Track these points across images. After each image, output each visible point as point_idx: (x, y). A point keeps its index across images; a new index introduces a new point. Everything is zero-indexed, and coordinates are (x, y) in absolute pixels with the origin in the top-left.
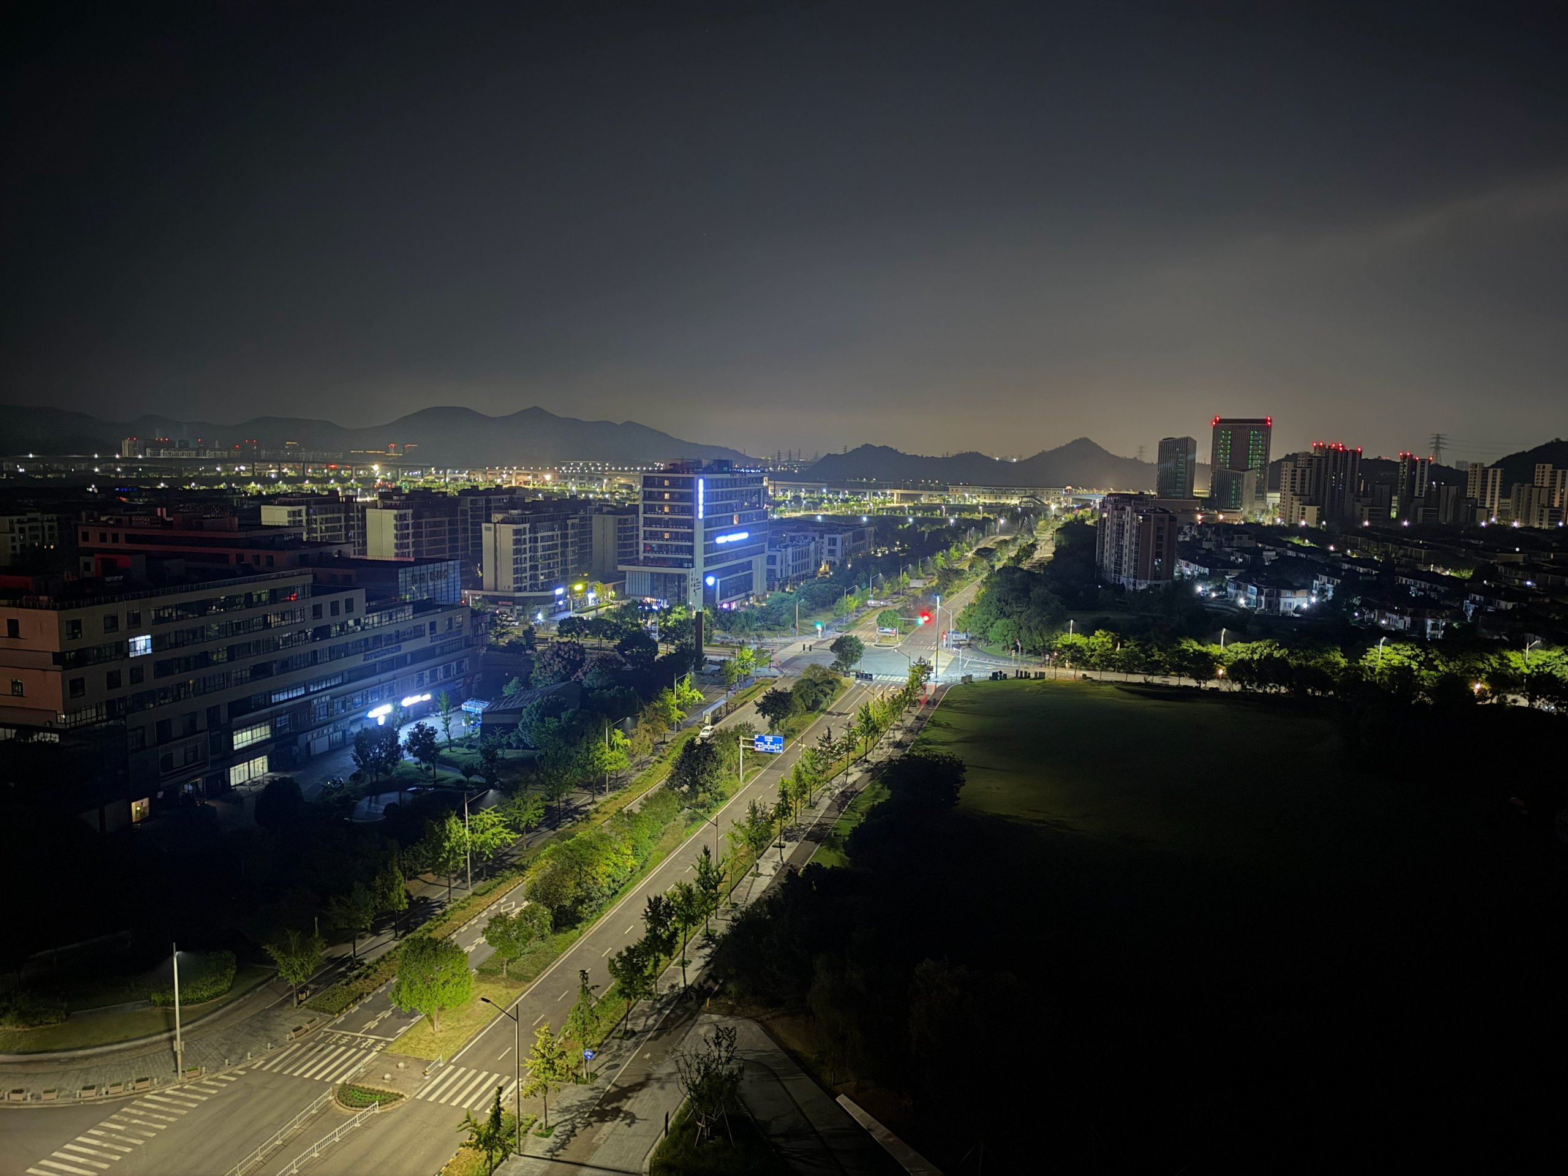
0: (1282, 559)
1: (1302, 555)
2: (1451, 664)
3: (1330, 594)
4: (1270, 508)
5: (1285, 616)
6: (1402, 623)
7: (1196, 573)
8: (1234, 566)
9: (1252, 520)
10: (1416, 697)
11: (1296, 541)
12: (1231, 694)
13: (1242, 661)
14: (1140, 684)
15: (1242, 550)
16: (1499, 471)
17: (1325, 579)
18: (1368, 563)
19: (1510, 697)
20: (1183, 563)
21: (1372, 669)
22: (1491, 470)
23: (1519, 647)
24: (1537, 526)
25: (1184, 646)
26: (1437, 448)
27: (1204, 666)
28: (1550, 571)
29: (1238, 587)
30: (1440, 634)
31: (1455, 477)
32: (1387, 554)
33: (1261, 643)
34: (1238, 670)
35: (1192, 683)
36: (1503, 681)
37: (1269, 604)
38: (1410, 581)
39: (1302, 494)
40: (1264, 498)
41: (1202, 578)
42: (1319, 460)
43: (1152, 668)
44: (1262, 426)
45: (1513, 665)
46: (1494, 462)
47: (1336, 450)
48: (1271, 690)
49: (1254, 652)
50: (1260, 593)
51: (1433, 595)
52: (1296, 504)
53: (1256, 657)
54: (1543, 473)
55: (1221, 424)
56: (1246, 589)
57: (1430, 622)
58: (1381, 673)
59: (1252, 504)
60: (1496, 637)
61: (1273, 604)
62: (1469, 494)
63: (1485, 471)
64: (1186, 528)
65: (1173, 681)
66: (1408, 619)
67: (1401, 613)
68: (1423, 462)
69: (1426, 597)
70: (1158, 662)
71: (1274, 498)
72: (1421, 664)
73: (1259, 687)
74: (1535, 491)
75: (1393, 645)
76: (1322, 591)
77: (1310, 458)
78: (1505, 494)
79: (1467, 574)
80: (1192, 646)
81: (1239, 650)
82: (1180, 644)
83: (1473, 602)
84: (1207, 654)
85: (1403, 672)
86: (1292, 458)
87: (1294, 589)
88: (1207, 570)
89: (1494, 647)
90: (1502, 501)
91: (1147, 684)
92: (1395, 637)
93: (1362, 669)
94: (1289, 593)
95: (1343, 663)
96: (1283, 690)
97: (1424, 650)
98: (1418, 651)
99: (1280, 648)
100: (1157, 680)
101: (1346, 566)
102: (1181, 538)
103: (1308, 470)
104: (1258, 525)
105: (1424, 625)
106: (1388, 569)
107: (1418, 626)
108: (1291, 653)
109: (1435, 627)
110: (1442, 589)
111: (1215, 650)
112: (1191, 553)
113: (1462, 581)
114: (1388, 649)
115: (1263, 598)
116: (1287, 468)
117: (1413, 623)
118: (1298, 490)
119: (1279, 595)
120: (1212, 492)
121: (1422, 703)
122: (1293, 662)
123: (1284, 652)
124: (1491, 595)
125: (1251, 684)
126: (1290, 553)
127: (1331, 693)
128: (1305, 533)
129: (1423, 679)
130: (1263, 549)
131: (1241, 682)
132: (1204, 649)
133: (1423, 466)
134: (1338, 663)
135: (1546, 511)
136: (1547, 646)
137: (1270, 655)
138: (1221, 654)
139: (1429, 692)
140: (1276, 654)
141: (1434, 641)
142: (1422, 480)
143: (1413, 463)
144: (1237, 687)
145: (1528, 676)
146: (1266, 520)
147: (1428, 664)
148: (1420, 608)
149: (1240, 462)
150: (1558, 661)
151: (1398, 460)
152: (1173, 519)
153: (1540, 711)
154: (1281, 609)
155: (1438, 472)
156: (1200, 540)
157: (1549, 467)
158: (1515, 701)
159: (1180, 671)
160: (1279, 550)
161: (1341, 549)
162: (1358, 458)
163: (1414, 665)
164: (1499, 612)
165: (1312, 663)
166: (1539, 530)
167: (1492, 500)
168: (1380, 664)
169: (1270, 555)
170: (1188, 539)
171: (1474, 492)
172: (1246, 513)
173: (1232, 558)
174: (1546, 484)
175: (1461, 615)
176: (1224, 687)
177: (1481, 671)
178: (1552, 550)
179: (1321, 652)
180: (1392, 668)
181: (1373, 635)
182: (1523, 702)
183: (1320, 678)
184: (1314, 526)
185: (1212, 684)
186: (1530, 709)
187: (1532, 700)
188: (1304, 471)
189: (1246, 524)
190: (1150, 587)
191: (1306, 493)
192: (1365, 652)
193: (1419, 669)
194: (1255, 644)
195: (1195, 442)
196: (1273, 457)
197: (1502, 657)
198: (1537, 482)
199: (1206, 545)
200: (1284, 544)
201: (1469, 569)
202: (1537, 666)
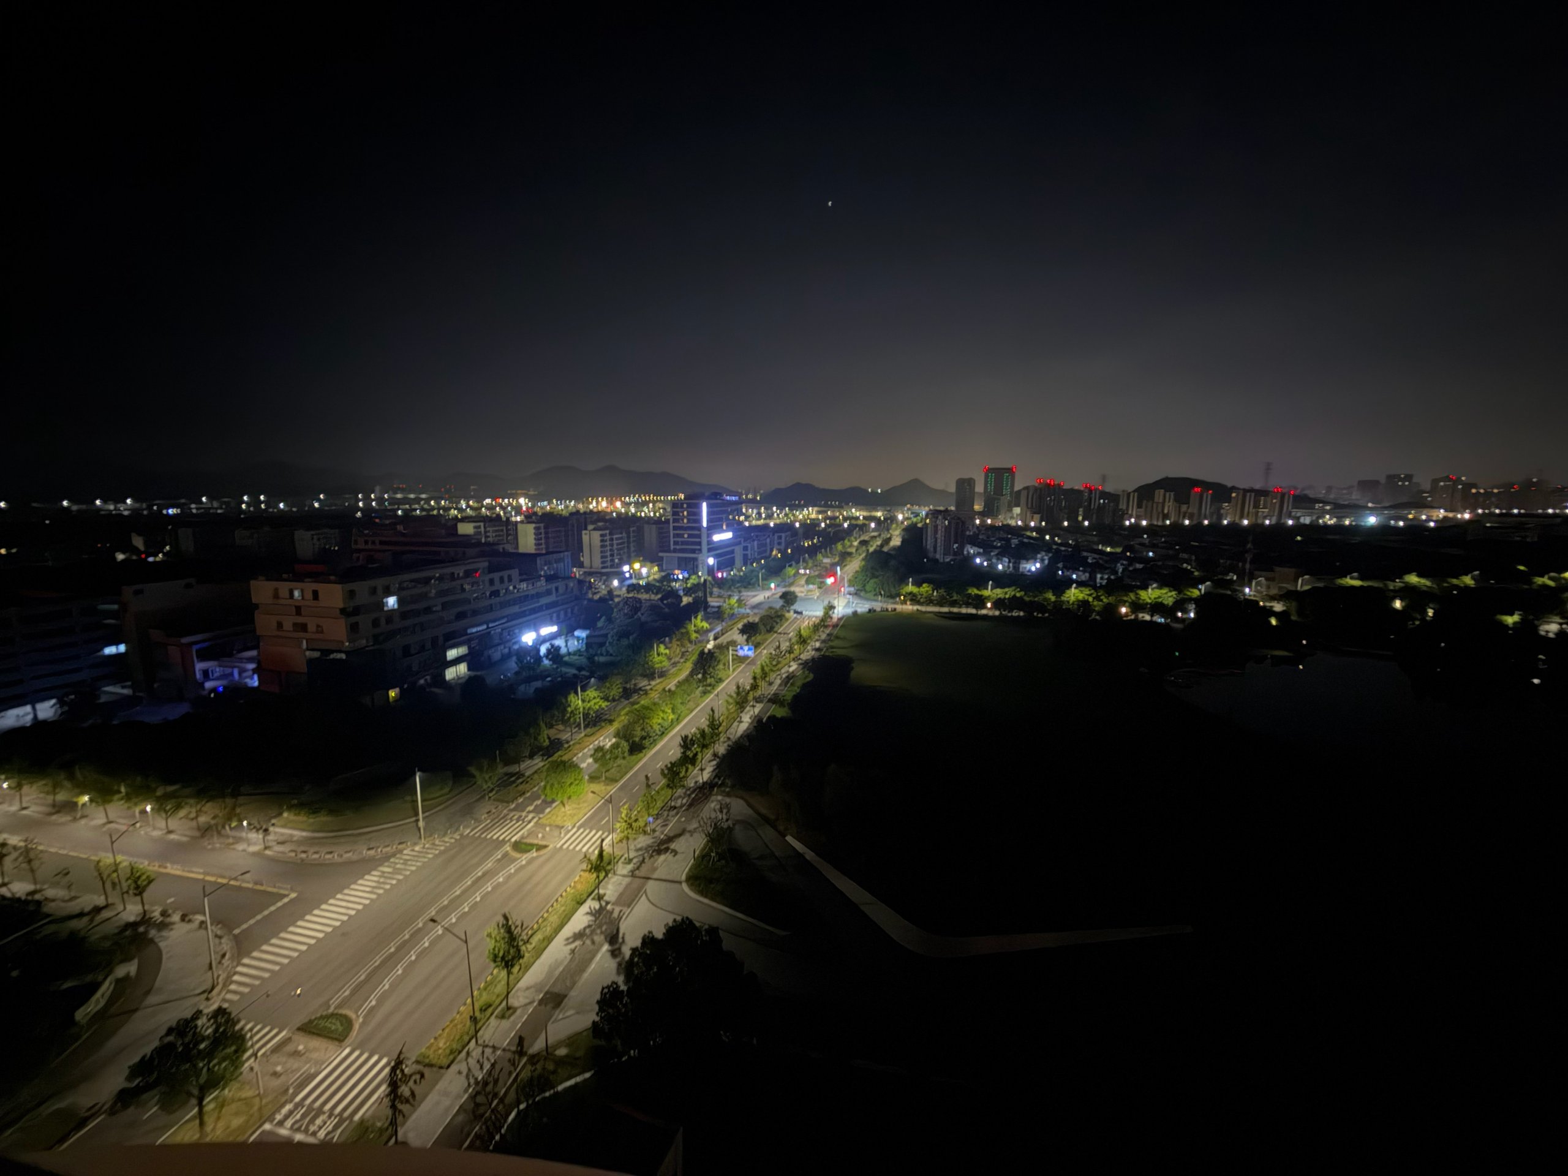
0: (1022, 543)
1: (1032, 541)
2: (1110, 598)
3: (1046, 562)
4: (1015, 516)
5: (1023, 575)
6: (1085, 577)
7: (976, 552)
8: (996, 547)
9: (1005, 523)
10: (1091, 616)
11: (1028, 533)
12: (994, 618)
13: (1000, 599)
14: (946, 613)
15: (1001, 539)
16: (1136, 494)
17: (1044, 553)
18: (1066, 545)
19: (1141, 615)
20: (969, 546)
21: (1068, 602)
22: (1132, 494)
23: (1145, 588)
24: (1155, 523)
25: (970, 591)
26: (1103, 482)
27: (980, 602)
28: (1163, 548)
29: (998, 559)
30: (1104, 582)
31: (1113, 498)
32: (1075, 540)
33: (1011, 589)
34: (998, 603)
35: (973, 611)
36: (1136, 607)
37: (1014, 568)
38: (1089, 554)
39: (1032, 507)
40: (1012, 510)
41: (979, 554)
42: (1041, 489)
43: (953, 604)
44: (1011, 471)
45: (1142, 598)
46: (1133, 489)
47: (1049, 485)
48: (1015, 614)
49: (1006, 593)
50: (1009, 562)
51: (1101, 562)
52: (1028, 514)
53: (1007, 596)
54: (1159, 494)
55: (988, 471)
56: (1002, 560)
57: (1099, 576)
58: (1073, 604)
59: (1005, 513)
60: (1134, 583)
61: (1016, 568)
62: (1120, 507)
63: (1129, 495)
64: (970, 527)
65: (964, 610)
66: (1087, 575)
67: (1084, 572)
68: (1096, 489)
69: (1097, 562)
70: (956, 600)
71: (1017, 510)
72: (1094, 598)
73: (1009, 612)
74: (1155, 505)
75: (1080, 589)
76: (1042, 560)
77: (1036, 489)
78: (1139, 506)
79: (1119, 550)
80: (974, 591)
81: (999, 593)
82: (967, 590)
83: (1122, 564)
84: (982, 596)
85: (1084, 603)
86: (1027, 488)
87: (1027, 560)
88: (981, 550)
89: (1132, 589)
90: (1139, 510)
91: (950, 613)
92: (1080, 584)
93: (1063, 602)
94: (1024, 562)
95: (1053, 598)
96: (1022, 614)
97: (1096, 591)
98: (1093, 591)
99: (1019, 591)
100: (955, 610)
101: (1055, 547)
102: (968, 533)
103: (1035, 495)
104: (1008, 526)
105: (1095, 578)
106: (1077, 548)
107: (1093, 578)
108: (1025, 594)
109: (1102, 578)
110: (1105, 558)
111: (986, 593)
112: (974, 541)
113: (1116, 553)
114: (1077, 591)
115: (1011, 565)
116: (1024, 494)
117: (1090, 577)
118: (1029, 506)
119: (1019, 563)
120: (985, 507)
121: (1095, 620)
122: (1027, 599)
123: (1022, 593)
124: (1131, 561)
125: (1004, 611)
126: (1026, 540)
127: (1047, 615)
128: (1032, 529)
129: (1095, 606)
130: (1011, 538)
131: (1000, 610)
132: (980, 593)
133: (1096, 492)
134: (1050, 599)
135: (1161, 516)
136: (1160, 587)
137: (1014, 596)
138: (989, 596)
139: (1098, 613)
140: (1018, 595)
141: (1101, 586)
142: (1095, 499)
143: (1091, 491)
144: (997, 613)
145: (1150, 604)
146: (1012, 523)
147: (1098, 598)
148: (1094, 568)
149: (999, 490)
150: (1165, 596)
151: (1082, 489)
152: (963, 523)
153: (1156, 623)
154: (1021, 570)
155: (1104, 495)
156: (978, 535)
157: (1162, 491)
158: (1143, 617)
159: (968, 605)
160: (1020, 539)
161: (1052, 538)
162: (1061, 488)
163: (1091, 599)
164: (1136, 570)
165: (1036, 599)
166: (1157, 526)
167: (1132, 511)
168: (1073, 599)
169: (1015, 542)
170: (971, 533)
171: (1122, 506)
172: (1002, 519)
173: (995, 543)
174: (1161, 500)
175: (1115, 572)
176: (991, 613)
177: (1126, 601)
178: (1163, 536)
179: (1041, 592)
180: (1079, 601)
181: (1068, 583)
182: (1148, 618)
183: (1041, 607)
184: (1038, 525)
185: (984, 612)
186: (1151, 622)
187: (1152, 616)
188: (1033, 495)
189: (1003, 525)
190: (951, 560)
191: (1034, 507)
192: (1064, 592)
193: (1093, 601)
194: (1007, 590)
195: (974, 481)
196: (1016, 488)
197: (1137, 594)
198: (1156, 500)
199: (981, 537)
200: (1022, 536)
201: (1119, 547)
202: (1155, 598)
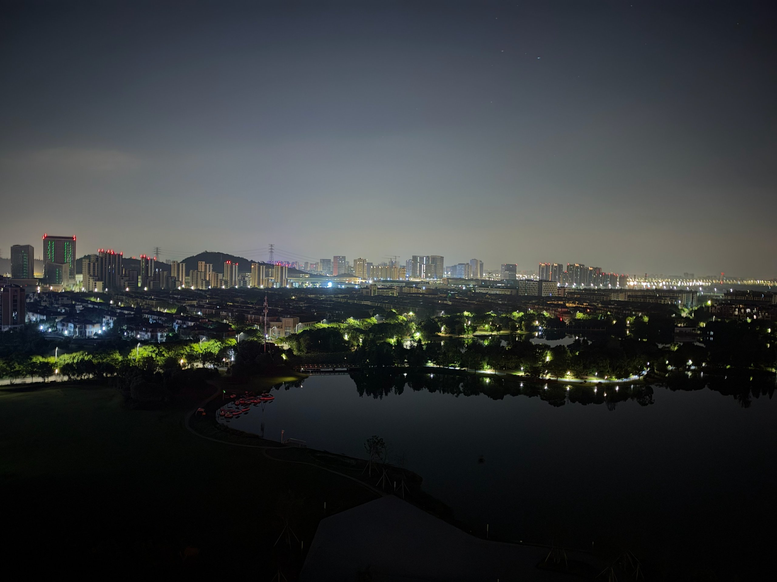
0: (86, 309)
1: (96, 307)
2: (170, 353)
3: (112, 325)
4: (78, 283)
5: (89, 338)
6: (147, 336)
7: (38, 319)
8: (60, 314)
9: (68, 290)
10: (155, 370)
11: (93, 299)
12: (63, 383)
13: (68, 364)
14: (8, 385)
15: (64, 306)
16: (184, 264)
17: (108, 317)
18: (129, 308)
19: (195, 364)
20: (30, 314)
21: (134, 360)
22: (181, 264)
23: (197, 341)
24: (201, 288)
25: (34, 360)
26: (157, 254)
27: (47, 370)
28: (208, 308)
29: (63, 325)
30: (164, 340)
31: (166, 267)
32: (137, 304)
33: (78, 354)
34: (66, 369)
35: (40, 380)
36: (191, 358)
37: (80, 333)
38: (149, 316)
39: (94, 276)
40: (74, 278)
41: (42, 321)
42: (102, 259)
43: (17, 374)
44: (71, 240)
45: (195, 350)
46: (182, 261)
47: (110, 254)
48: (85, 377)
49: (74, 358)
50: (75, 327)
51: (160, 322)
52: (91, 281)
53: (75, 361)
54: (202, 265)
55: (48, 239)
56: (67, 326)
57: (159, 334)
58: (139, 361)
59: (68, 281)
60: (188, 338)
61: (83, 332)
62: (172, 275)
63: (178, 265)
64: (31, 295)
65: (29, 380)
66: (149, 334)
67: (147, 332)
68: (151, 260)
69: (157, 323)
70: (19, 371)
71: (79, 278)
72: (156, 354)
73: (78, 376)
74: (199, 273)
75: (144, 347)
76: (108, 324)
77: (97, 257)
78: (187, 274)
79: (174, 311)
80: (40, 359)
81: (66, 358)
82: (31, 359)
83: (177, 323)
84: (48, 363)
85: (149, 360)
86: (88, 257)
87: (93, 324)
88: (45, 318)
89: (187, 343)
90: (186, 278)
91: (12, 385)
92: (144, 343)
93: (130, 360)
94: (90, 326)
95: (120, 358)
96: (91, 376)
97: (158, 347)
98: (155, 348)
99: (88, 355)
100: (18, 381)
101: (118, 311)
102: (28, 301)
103: (96, 264)
104: (72, 292)
105: (157, 335)
106: (139, 311)
107: (154, 337)
108: (94, 357)
109: (162, 336)
110: (164, 319)
111: (52, 360)
112: (35, 308)
113: (171, 314)
114: (141, 349)
115: (77, 330)
116: (86, 262)
117: (152, 336)
118: (92, 273)
119: (85, 328)
120: (45, 275)
121: (159, 373)
122: (95, 361)
123: (90, 356)
124: (184, 319)
125: (73, 375)
126: (90, 306)
127: (115, 374)
128: (97, 295)
129: (158, 361)
130: (75, 305)
131: (68, 375)
132: (46, 361)
133: (151, 262)
134: (118, 359)
135: (204, 282)
136: (208, 340)
137: (83, 359)
138: (56, 363)
139: (161, 367)
140: (86, 358)
141: (162, 343)
142: (151, 269)
143: (147, 261)
144: (66, 378)
145: (202, 354)
146: (76, 289)
147: (160, 354)
148: (155, 328)
149: (60, 258)
150: (213, 346)
151: (140, 259)
152: (22, 290)
153: (207, 369)
154: (87, 334)
155: (158, 264)
156: (40, 302)
157: (204, 263)
158: (197, 366)
159: (32, 374)
160: (84, 304)
161: (116, 303)
162: (121, 258)
163: (154, 356)
164: (188, 327)
165: (105, 360)
166: (202, 290)
167: (182, 278)
168: (138, 357)
169: (79, 308)
170: (32, 301)
171: (174, 274)
172: (65, 286)
173: (59, 310)
174: (203, 270)
175: (173, 330)
176: (59, 379)
177: (182, 354)
178: (207, 298)
179: (109, 354)
180: (144, 358)
181: (134, 343)
182: (201, 366)
183: (110, 368)
184: (101, 291)
185: (51, 379)
186: (204, 369)
187: (204, 364)
188: (94, 264)
189: (66, 292)
190: (10, 329)
191: (96, 275)
192: (131, 352)
193: (156, 357)
194: (74, 354)
195: (33, 248)
196: (78, 257)
197: (191, 347)
198: (200, 270)
199: (43, 304)
200: (87, 301)
201: (175, 309)
202: (205, 349)
